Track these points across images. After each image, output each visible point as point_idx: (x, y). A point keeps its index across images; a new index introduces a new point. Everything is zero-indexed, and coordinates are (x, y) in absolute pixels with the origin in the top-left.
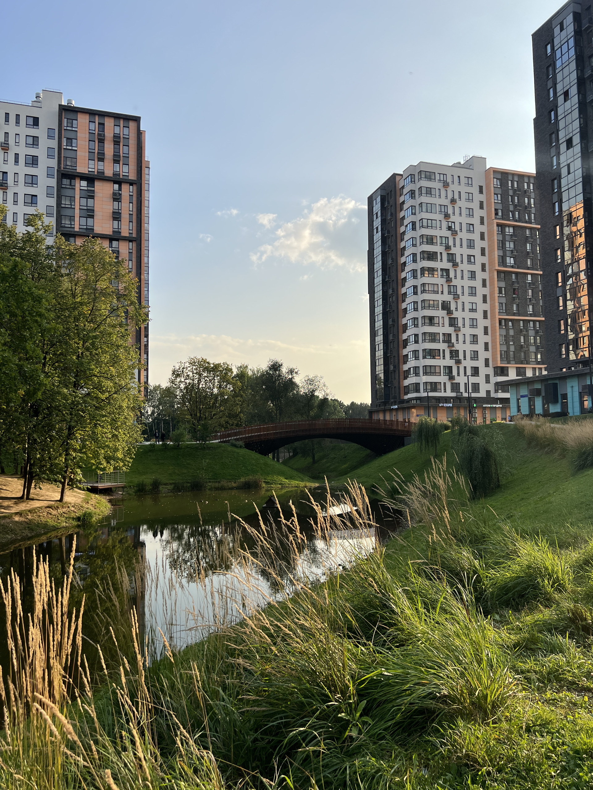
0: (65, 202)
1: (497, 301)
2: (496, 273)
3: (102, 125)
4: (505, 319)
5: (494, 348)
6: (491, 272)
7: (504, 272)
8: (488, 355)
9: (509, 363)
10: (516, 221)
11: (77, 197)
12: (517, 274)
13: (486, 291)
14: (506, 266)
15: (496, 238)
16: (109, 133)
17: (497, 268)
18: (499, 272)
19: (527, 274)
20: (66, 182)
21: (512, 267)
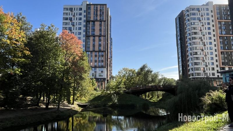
0: (88, 28)
1: (219, 46)
2: (219, 37)
3: (97, 7)
4: (223, 52)
5: (220, 61)
6: (217, 37)
7: (222, 36)
8: (218, 63)
9: (225, 66)
10: (225, 20)
11: (91, 26)
12: (226, 37)
13: (216, 43)
14: (222, 35)
15: (218, 26)
16: (99, 9)
17: (219, 35)
18: (220, 37)
19: (231, 36)
20: (88, 23)
21: (225, 35)
